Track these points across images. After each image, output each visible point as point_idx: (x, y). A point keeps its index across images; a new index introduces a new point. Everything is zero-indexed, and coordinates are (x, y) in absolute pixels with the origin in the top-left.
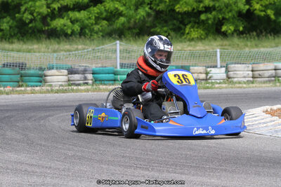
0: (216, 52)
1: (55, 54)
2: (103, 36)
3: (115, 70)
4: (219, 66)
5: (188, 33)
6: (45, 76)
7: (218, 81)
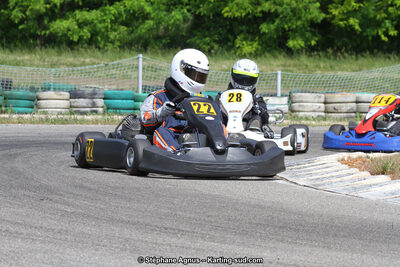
0: (277, 74)
1: (53, 70)
2: (120, 47)
3: (136, 94)
4: (279, 94)
5: (239, 48)
6: (39, 100)
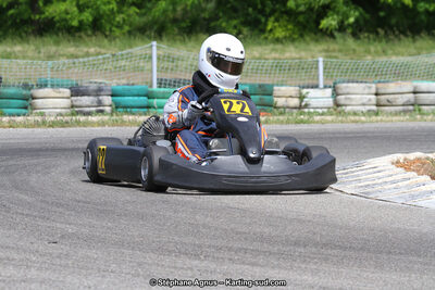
0: (318, 61)
1: (50, 63)
2: (129, 32)
3: (150, 89)
4: (321, 86)
5: (271, 30)
6: (33, 98)
7: (320, 111)
